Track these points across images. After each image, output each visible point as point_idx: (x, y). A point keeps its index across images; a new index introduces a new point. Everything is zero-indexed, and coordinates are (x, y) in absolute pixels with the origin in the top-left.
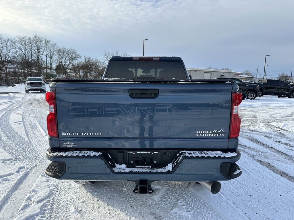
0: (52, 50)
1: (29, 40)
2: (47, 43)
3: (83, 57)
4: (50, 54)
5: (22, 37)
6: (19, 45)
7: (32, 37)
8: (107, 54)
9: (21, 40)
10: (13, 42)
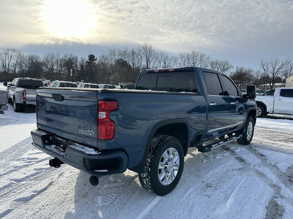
0: (206, 63)
1: (188, 55)
2: (202, 56)
3: (235, 67)
4: (204, 66)
5: (182, 54)
6: (180, 61)
7: (190, 52)
8: (264, 63)
9: (182, 56)
10: (176, 59)
